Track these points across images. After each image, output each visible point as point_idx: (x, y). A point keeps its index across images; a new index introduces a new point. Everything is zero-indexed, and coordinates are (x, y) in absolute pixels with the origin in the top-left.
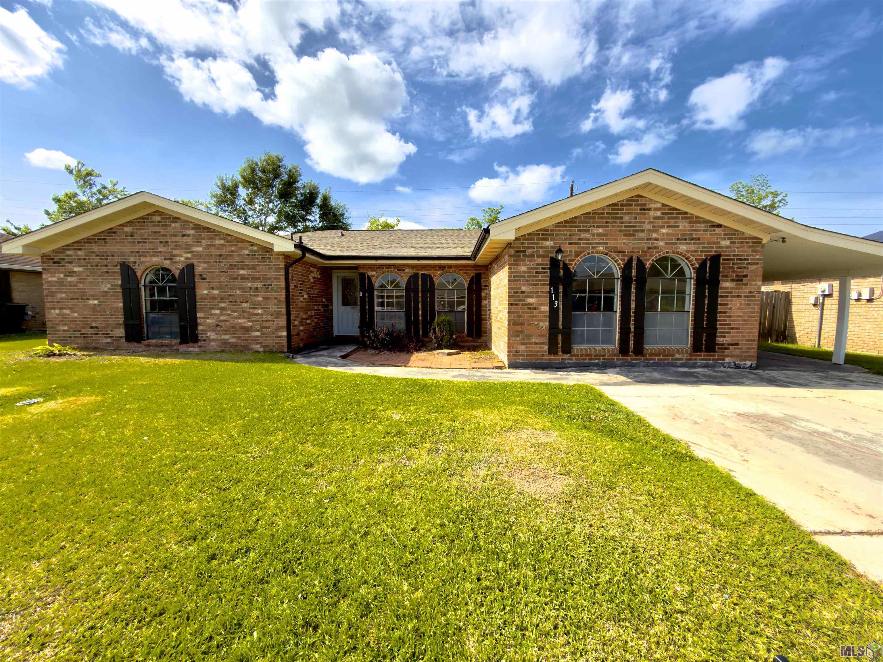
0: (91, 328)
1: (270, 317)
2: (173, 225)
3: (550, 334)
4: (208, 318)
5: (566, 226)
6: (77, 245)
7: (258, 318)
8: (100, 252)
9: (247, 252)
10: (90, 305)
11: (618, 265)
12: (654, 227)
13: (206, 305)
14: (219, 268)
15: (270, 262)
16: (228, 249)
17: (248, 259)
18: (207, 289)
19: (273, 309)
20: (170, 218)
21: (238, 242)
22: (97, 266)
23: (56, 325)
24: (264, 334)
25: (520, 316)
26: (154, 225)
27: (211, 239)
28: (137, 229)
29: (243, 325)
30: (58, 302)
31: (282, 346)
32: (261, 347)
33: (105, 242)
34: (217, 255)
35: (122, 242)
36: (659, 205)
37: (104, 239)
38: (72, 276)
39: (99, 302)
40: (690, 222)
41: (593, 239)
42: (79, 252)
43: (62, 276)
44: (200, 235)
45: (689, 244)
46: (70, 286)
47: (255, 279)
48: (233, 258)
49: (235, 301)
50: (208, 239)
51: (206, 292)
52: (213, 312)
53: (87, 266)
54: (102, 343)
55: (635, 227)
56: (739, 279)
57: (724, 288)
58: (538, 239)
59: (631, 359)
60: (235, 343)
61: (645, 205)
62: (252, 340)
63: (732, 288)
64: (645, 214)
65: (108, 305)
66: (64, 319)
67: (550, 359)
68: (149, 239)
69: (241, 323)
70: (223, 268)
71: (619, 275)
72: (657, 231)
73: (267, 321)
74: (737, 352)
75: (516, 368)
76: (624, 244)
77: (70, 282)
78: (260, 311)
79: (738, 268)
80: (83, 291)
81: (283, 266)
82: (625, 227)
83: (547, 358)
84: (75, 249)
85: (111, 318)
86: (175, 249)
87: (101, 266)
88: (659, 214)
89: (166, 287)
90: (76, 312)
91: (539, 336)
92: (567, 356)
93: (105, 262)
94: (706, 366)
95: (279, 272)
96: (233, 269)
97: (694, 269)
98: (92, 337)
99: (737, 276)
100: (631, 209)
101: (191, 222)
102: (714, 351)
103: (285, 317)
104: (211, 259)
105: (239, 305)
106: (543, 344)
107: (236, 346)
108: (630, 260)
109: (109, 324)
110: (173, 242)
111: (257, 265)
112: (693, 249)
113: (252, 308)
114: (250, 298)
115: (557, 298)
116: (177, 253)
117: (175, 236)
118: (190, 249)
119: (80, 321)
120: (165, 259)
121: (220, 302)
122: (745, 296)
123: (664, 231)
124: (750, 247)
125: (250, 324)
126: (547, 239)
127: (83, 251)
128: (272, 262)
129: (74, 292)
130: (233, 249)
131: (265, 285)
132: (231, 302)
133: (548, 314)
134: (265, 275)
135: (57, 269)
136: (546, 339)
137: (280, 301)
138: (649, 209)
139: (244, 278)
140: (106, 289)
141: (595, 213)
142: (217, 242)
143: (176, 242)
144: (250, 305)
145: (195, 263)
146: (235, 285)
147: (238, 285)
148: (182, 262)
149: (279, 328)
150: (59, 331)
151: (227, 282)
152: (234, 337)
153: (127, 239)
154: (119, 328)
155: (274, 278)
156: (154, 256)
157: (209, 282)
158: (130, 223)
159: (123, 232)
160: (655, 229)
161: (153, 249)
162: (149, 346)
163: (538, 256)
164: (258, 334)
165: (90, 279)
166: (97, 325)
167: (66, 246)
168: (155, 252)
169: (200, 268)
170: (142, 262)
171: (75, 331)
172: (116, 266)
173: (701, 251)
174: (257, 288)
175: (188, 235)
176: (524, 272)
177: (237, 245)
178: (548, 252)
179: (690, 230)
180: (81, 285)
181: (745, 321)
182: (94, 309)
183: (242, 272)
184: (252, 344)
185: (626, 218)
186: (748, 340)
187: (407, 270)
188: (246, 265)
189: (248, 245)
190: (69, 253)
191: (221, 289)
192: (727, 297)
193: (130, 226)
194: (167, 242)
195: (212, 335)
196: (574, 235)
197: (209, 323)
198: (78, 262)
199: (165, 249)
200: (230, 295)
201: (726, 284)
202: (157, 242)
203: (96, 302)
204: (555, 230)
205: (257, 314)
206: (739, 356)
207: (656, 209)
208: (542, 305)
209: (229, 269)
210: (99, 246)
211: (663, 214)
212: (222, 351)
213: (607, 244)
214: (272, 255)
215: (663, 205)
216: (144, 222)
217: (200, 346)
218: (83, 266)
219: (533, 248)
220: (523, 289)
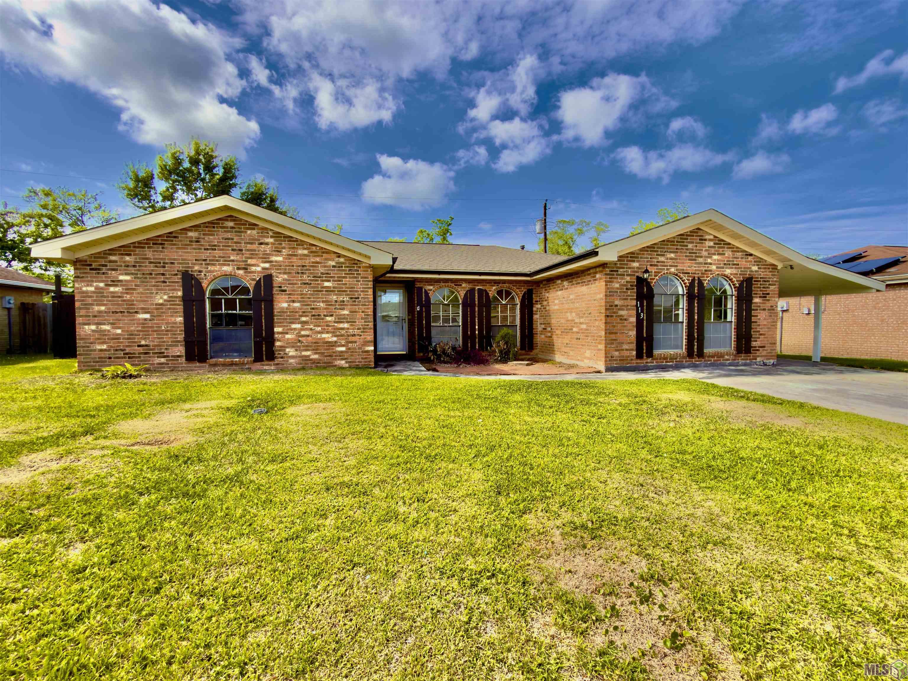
0: (139, 346)
1: (356, 332)
2: (249, 232)
3: (637, 341)
4: (287, 333)
5: (647, 251)
6: (125, 250)
7: (343, 332)
8: (154, 259)
9: (333, 263)
10: (139, 319)
11: (685, 284)
12: (709, 254)
13: (286, 319)
14: (301, 280)
15: (357, 274)
16: (312, 260)
17: (334, 270)
18: (287, 302)
19: (360, 323)
20: (246, 224)
21: (323, 253)
22: (151, 274)
23: (91, 343)
24: (349, 349)
25: (614, 326)
26: (225, 231)
27: (294, 248)
28: (204, 234)
29: (327, 340)
30: (95, 316)
31: (369, 362)
32: (346, 362)
33: (163, 248)
34: (299, 266)
35: (185, 249)
36: (712, 237)
37: (162, 244)
38: (116, 286)
39: (151, 316)
40: (732, 251)
41: (667, 262)
42: (127, 258)
43: (102, 285)
44: (281, 244)
45: (732, 268)
46: (113, 297)
47: (341, 292)
48: (318, 270)
49: (319, 315)
50: (290, 248)
51: (285, 305)
52: (294, 326)
53: (137, 274)
54: (153, 364)
55: (696, 253)
56: (764, 296)
57: (756, 303)
58: (628, 261)
59: (696, 361)
60: (317, 359)
61: (702, 236)
62: (336, 356)
63: (760, 303)
64: (702, 243)
65: (163, 320)
66: (102, 337)
67: (637, 363)
68: (219, 246)
69: (325, 338)
70: (306, 280)
71: (685, 292)
72: (711, 257)
73: (354, 335)
74: (764, 353)
75: (612, 371)
76: (689, 267)
77: (112, 292)
78: (346, 325)
79: (764, 288)
80: (130, 303)
81: (371, 279)
82: (690, 253)
83: (635, 362)
84: (122, 254)
85: (167, 335)
86: (251, 258)
87: (156, 275)
88: (712, 244)
89: (236, 299)
90: (119, 328)
91: (629, 343)
92: (650, 360)
93: (162, 270)
94: (745, 365)
95: (368, 285)
96: (316, 280)
97: (735, 288)
98: (140, 357)
99: (763, 294)
100: (693, 239)
101: (271, 230)
102: (750, 353)
103: (372, 331)
104: (293, 269)
105: (323, 319)
106: (632, 350)
107: (318, 363)
108: (693, 280)
109: (164, 342)
110: (248, 250)
111: (344, 277)
112: (735, 272)
113: (337, 322)
114: (335, 312)
115: (642, 311)
116: (253, 263)
117: (252, 244)
118: (269, 258)
119: (124, 339)
120: (238, 269)
121: (302, 316)
122: (769, 310)
123: (715, 257)
124: (771, 272)
125: (335, 339)
126: (634, 261)
127: (133, 257)
128: (360, 274)
129: (118, 305)
130: (318, 259)
131: (351, 298)
132: (314, 315)
133: (635, 324)
134: (352, 288)
135: (95, 277)
136: (634, 346)
137: (368, 315)
138: (705, 240)
139: (329, 291)
140: (161, 301)
141: (668, 241)
142: (300, 252)
143: (251, 250)
144: (335, 319)
145: (274, 274)
146: (319, 298)
147: (322, 298)
148: (259, 272)
149: (366, 343)
150: (95, 350)
151: (310, 294)
152: (316, 353)
153: (192, 245)
154: (177, 346)
155: (362, 291)
156: (224, 265)
157: (290, 294)
158: (196, 227)
159: (187, 237)
160: (710, 256)
161: (223, 257)
162: (215, 365)
163: (628, 275)
164: (343, 349)
165: (141, 290)
166: (147, 343)
167: (109, 250)
168: (225, 261)
169: (280, 279)
170: (210, 272)
171: (116, 350)
172: (176, 275)
173: (740, 274)
174: (344, 301)
175: (267, 244)
176: (618, 288)
177: (322, 256)
178: (634, 272)
179: (732, 258)
180: (128, 296)
181: (768, 328)
182: (143, 324)
183: (326, 284)
184: (335, 359)
185: (690, 246)
186: (771, 344)
187: (464, 285)
188: (331, 277)
189: (333, 256)
190: (113, 258)
191: (303, 301)
192: (757, 310)
193: (196, 231)
194: (241, 250)
195: (291, 352)
196: (653, 258)
197: (288, 339)
198: (125, 270)
199: (238, 258)
200: (313, 309)
201: (756, 300)
202: (228, 250)
203: (147, 316)
204: (640, 254)
205: (343, 329)
206: (766, 356)
207: (710, 240)
208: (631, 316)
209: (312, 280)
210: (154, 251)
211: (715, 244)
212: (303, 369)
213: (677, 266)
214: (360, 267)
215: (715, 237)
216: (214, 227)
217: (278, 364)
218: (132, 274)
219: (623, 268)
220: (617, 302)
